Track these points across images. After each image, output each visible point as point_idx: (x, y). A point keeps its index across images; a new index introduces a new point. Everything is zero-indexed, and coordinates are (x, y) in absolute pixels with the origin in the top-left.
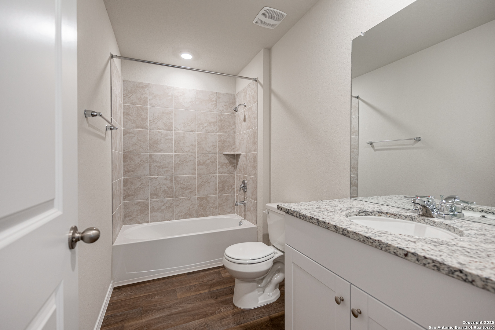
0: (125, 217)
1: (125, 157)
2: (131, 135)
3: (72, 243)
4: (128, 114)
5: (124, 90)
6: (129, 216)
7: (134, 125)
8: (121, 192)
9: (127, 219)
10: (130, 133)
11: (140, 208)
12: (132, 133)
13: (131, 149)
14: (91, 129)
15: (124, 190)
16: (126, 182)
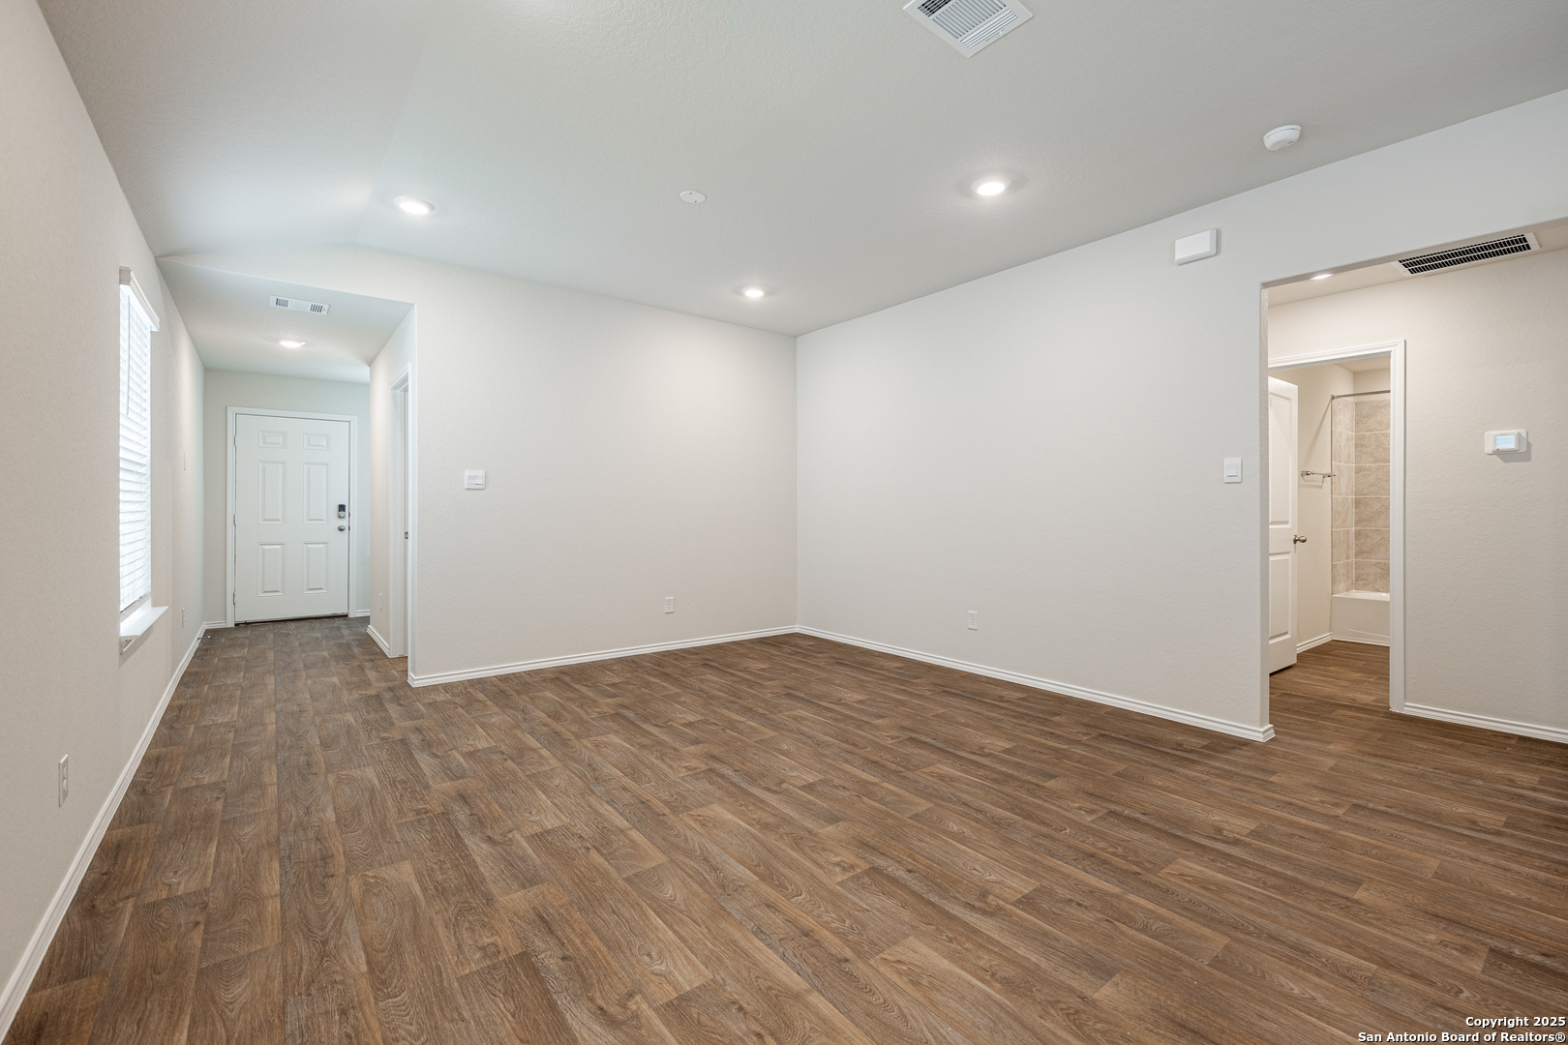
0: (1357, 580)
1: (1358, 503)
2: (1366, 472)
3: (1295, 541)
4: (1362, 446)
5: (1357, 415)
6: (1362, 579)
7: (1372, 459)
8: (1348, 546)
9: (1360, 583)
10: (1364, 470)
11: (1379, 571)
12: (1368, 470)
13: (1366, 491)
14: (1306, 483)
15: (1356, 545)
16: (1358, 534)
